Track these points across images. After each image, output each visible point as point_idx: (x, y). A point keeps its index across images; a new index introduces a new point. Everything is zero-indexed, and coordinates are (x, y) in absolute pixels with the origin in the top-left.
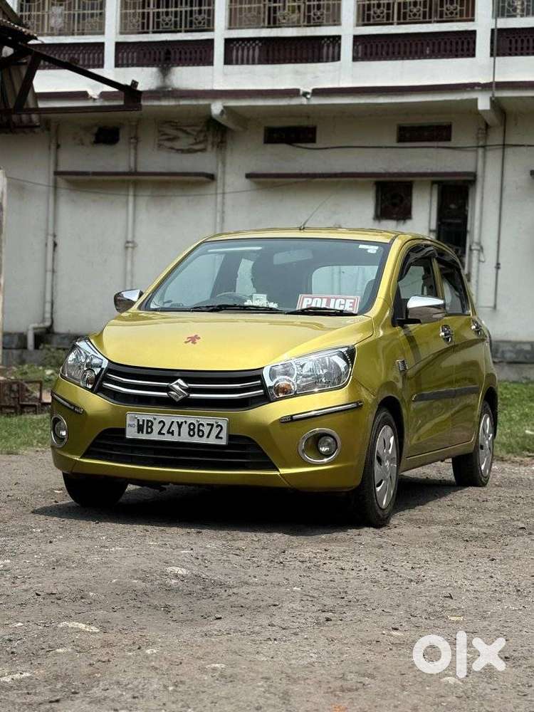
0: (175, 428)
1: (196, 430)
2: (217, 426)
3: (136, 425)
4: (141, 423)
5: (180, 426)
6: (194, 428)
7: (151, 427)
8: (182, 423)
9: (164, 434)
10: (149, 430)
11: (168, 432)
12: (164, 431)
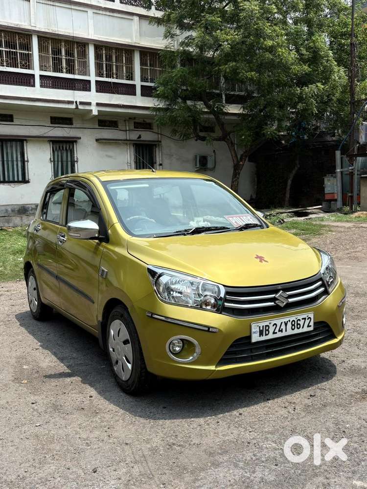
0: (283, 327)
1: (296, 325)
2: (308, 319)
3: (258, 331)
4: (261, 329)
5: (286, 324)
6: (295, 323)
7: (268, 330)
8: (287, 322)
9: (276, 333)
10: (267, 333)
11: (279, 331)
12: (277, 330)
